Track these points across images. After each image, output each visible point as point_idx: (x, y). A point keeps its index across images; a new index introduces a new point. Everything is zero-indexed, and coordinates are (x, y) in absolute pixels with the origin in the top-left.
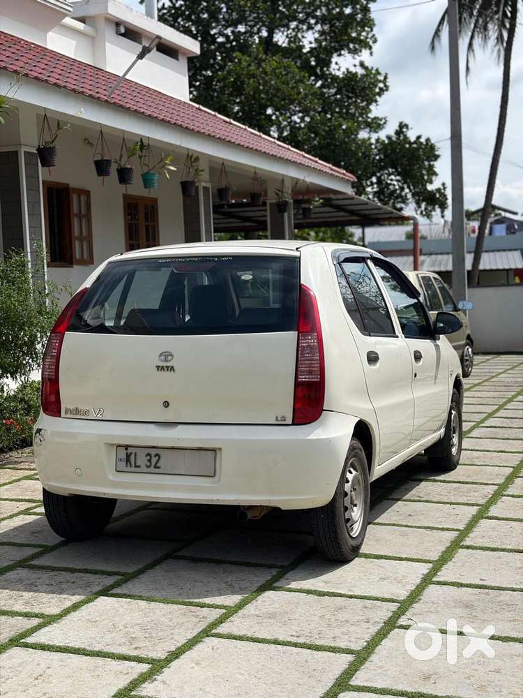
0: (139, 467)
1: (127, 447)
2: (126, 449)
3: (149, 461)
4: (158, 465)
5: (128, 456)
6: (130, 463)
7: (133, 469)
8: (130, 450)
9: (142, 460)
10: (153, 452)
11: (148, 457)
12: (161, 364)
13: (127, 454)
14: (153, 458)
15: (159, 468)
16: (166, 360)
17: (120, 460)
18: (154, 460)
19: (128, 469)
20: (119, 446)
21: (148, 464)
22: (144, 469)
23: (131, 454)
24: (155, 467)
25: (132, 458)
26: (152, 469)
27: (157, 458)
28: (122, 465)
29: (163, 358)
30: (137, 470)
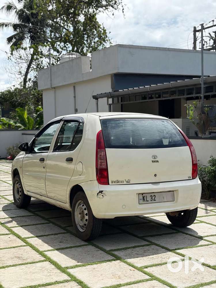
0: (148, 201)
1: (142, 194)
2: (142, 195)
3: (152, 198)
4: (155, 199)
5: (143, 197)
6: (144, 200)
7: (146, 202)
8: (144, 195)
9: (149, 198)
10: (153, 195)
11: (151, 197)
12: (154, 160)
13: (143, 196)
14: (153, 197)
15: (155, 200)
16: (155, 158)
17: (141, 199)
18: (153, 198)
19: (144, 202)
20: (139, 194)
21: (151, 199)
22: (150, 202)
23: (144, 196)
24: (154, 200)
25: (145, 198)
26: (153, 201)
27: (154, 197)
28: (141, 201)
29: (153, 157)
30: (148, 202)
